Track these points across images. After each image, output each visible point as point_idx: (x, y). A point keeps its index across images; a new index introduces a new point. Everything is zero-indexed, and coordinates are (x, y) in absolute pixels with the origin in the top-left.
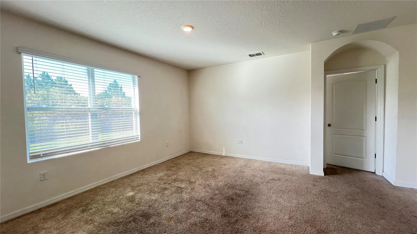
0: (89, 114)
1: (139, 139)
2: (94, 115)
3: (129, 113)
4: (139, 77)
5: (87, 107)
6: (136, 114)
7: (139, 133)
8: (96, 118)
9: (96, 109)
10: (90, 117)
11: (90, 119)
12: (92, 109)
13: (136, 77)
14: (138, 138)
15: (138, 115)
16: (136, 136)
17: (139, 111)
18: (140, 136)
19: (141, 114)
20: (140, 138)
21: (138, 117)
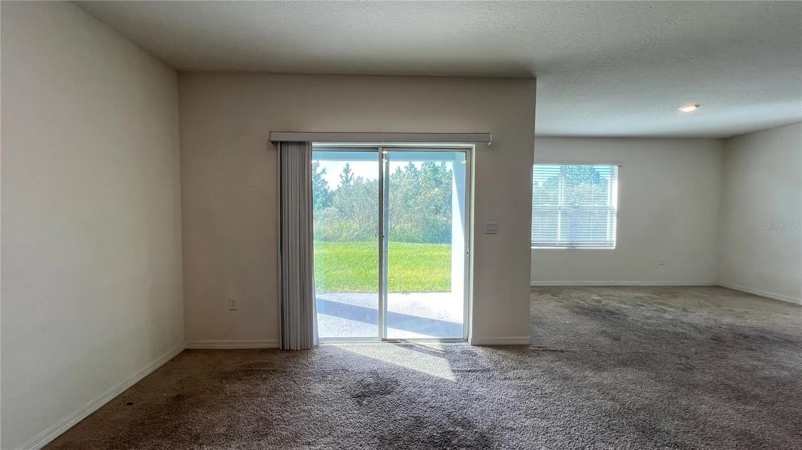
0: (559, 212)
1: (613, 246)
2: (564, 214)
3: (603, 213)
4: (620, 166)
5: (558, 205)
6: (612, 213)
7: (614, 239)
8: (566, 217)
9: (565, 207)
10: (560, 215)
11: (559, 217)
12: (562, 207)
13: (616, 167)
14: (613, 244)
15: (614, 215)
16: (609, 241)
17: (616, 211)
18: (615, 243)
19: (619, 215)
20: (615, 245)
21: (615, 218)
